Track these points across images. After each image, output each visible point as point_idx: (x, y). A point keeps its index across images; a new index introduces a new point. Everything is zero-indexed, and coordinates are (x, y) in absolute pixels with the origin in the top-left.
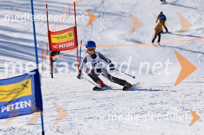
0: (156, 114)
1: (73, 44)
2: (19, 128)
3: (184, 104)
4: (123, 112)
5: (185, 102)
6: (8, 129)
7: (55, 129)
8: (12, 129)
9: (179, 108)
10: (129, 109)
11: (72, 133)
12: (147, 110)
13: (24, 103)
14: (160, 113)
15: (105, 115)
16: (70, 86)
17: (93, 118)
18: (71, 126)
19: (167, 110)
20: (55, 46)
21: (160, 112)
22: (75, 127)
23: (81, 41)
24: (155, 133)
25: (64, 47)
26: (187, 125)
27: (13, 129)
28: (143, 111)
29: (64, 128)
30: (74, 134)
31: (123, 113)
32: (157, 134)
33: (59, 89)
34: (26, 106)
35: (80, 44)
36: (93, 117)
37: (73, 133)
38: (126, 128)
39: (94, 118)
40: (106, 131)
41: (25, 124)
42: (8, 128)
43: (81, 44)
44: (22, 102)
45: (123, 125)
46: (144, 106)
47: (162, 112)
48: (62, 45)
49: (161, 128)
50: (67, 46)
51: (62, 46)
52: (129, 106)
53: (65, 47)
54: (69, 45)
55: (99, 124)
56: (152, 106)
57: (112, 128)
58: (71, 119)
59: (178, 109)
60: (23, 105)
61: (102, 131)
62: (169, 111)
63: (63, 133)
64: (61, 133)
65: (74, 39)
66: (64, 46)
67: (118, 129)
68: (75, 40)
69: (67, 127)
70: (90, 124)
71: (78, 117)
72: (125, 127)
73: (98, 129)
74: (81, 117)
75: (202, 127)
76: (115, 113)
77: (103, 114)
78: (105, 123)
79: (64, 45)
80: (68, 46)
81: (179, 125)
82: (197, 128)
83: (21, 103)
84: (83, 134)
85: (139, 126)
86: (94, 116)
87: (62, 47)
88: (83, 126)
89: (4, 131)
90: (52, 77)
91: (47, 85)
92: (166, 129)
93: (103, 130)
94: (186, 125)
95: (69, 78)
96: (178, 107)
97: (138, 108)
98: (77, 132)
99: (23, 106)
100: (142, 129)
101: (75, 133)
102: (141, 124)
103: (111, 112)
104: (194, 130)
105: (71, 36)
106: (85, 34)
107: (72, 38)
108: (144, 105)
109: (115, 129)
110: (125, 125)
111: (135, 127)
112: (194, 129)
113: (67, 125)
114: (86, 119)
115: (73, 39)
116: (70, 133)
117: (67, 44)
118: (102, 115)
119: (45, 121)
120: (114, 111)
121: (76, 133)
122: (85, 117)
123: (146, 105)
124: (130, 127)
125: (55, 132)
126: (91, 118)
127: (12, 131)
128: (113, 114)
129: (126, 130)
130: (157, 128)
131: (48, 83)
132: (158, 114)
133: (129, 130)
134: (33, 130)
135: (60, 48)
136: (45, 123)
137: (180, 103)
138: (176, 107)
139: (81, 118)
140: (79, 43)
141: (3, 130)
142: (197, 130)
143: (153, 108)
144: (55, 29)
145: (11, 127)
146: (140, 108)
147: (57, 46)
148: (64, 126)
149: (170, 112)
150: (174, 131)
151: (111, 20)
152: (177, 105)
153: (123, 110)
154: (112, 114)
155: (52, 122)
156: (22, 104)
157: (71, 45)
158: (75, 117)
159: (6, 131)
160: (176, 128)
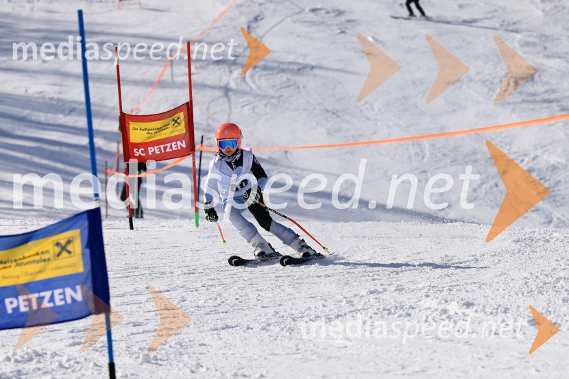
0: (386, 316)
1: (184, 146)
2: (52, 355)
3: (454, 292)
4: (307, 313)
5: (458, 288)
6: (26, 356)
7: (141, 356)
8: (34, 357)
9: (443, 301)
10: (321, 306)
11: (181, 365)
12: (366, 308)
13: (64, 294)
14: (396, 315)
15: (263, 320)
16: (176, 249)
17: (232, 327)
18: (179, 347)
19: (413, 308)
20: (138, 151)
21: (395, 313)
22: (190, 350)
23: (202, 137)
24: (385, 364)
25: (160, 150)
26: (462, 343)
27: (38, 355)
28: (354, 309)
29: (163, 352)
30: (188, 367)
31: (307, 316)
32: (389, 365)
33: (150, 258)
34: (69, 301)
35: (200, 144)
36: (233, 325)
37: (185, 365)
38: (314, 352)
39: (235, 329)
40: (265, 359)
41: (67, 344)
42: (25, 354)
43: (202, 146)
44: (61, 291)
45: (307, 345)
46: (358, 298)
47: (401, 312)
48: (156, 147)
49: (399, 352)
50: (168, 150)
51: (156, 150)
52: (319, 298)
53: (163, 151)
54: (174, 146)
55: (247, 341)
56: (376, 298)
57: (279, 352)
58: (179, 331)
59: (440, 303)
60: (62, 297)
61: (256, 360)
62: (417, 310)
63: (161, 365)
64: (155, 366)
65: (185, 134)
66: (160, 148)
67: (294, 354)
68: (188, 134)
69: (170, 349)
70: (225, 342)
71: (195, 325)
72: (312, 351)
73: (246, 355)
74: (203, 326)
75: (498, 349)
76: (286, 314)
77: (258, 318)
78: (262, 341)
79: (162, 146)
80: (171, 150)
81: (443, 344)
82: (486, 350)
83: (57, 292)
84: (209, 367)
85: (345, 347)
86: (236, 323)
87: (157, 153)
88: (209, 347)
89: (17, 361)
90: (132, 228)
91: (119, 246)
92: (411, 354)
93: (257, 357)
94: (459, 343)
95: (174, 230)
96: (440, 299)
97: (343, 303)
98: (194, 363)
99: (61, 300)
100: (353, 354)
101: (190, 366)
102: (350, 341)
103: (277, 313)
104: (480, 357)
105: (179, 124)
106: (210, 121)
107: (181, 129)
108: (356, 295)
109: (288, 354)
110: (311, 345)
111: (336, 350)
112: (478, 354)
113: (171, 346)
114: (217, 330)
115: (184, 132)
116: (178, 366)
117: (169, 145)
118: (254, 320)
119: (115, 337)
120: (285, 311)
121: (192, 365)
122: (213, 327)
123: (361, 295)
124: (323, 349)
125: (141, 364)
126: (228, 327)
127: (36, 360)
128: (283, 316)
129: (314, 357)
130: (389, 351)
131: (121, 242)
132: (391, 316)
133: (320, 358)
134: (86, 359)
135: (150, 154)
136: (116, 341)
137: (445, 289)
138: (435, 299)
139: (204, 328)
140: (197, 144)
141: (12, 360)
142: (487, 356)
143: (379, 302)
144: (137, 109)
145: (32, 352)
146: (348, 302)
147: (143, 149)
148: (163, 349)
149: (420, 311)
150: (432, 360)
151: (274, 86)
152: (437, 296)
153: (306, 308)
154: (279, 317)
155: (133, 339)
156: (60, 294)
157: (177, 147)
158: (188, 326)
159: (21, 362)
160: (435, 352)
